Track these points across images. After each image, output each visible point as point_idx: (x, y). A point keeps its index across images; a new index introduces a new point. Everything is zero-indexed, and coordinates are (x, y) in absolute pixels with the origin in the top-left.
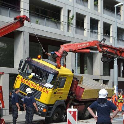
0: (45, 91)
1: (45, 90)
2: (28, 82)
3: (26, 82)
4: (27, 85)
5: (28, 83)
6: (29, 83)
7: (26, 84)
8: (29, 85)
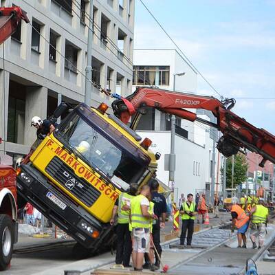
0: (111, 194)
1: (111, 191)
2: (75, 160)
3: (69, 160)
4: (71, 166)
5: (73, 163)
6: (75, 165)
7: (67, 164)
8: (73, 168)
